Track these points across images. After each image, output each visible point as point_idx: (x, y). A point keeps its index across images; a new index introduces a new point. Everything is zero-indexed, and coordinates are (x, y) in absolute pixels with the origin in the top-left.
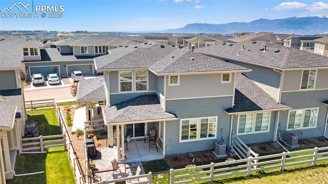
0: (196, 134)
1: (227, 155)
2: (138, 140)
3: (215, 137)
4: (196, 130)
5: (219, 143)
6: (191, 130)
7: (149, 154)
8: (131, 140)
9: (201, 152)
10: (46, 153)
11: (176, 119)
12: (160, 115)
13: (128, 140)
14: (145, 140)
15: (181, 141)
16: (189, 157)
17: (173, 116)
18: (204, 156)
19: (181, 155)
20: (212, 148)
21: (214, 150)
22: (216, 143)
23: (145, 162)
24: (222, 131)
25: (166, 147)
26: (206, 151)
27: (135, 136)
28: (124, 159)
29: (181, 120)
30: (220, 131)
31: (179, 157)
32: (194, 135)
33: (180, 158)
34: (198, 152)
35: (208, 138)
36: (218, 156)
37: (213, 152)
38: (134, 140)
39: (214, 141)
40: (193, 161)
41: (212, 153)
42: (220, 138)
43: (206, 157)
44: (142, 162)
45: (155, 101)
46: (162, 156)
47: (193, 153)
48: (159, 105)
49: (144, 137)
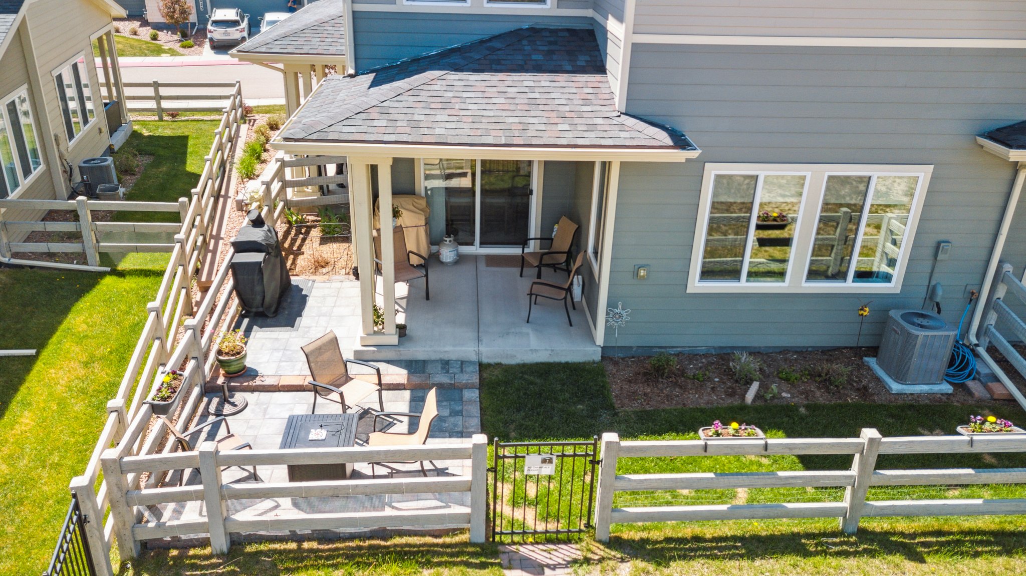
0: (784, 261)
1: (947, 388)
2: (492, 261)
3: (894, 287)
4: (786, 242)
5: (915, 317)
6: (762, 242)
7: (527, 329)
8: (461, 259)
9: (802, 352)
10: (102, 275)
11: (680, 156)
12: (591, 128)
13: (447, 253)
14: (522, 262)
15: (696, 285)
16: (729, 373)
17: (666, 139)
18: (814, 375)
19: (693, 356)
20: (864, 342)
21: (874, 351)
22: (895, 314)
23: (499, 365)
24: (940, 256)
25: (611, 305)
26: (829, 353)
27: (482, 243)
28: (395, 340)
29: (712, 171)
30: (929, 252)
31: (675, 365)
32: (775, 267)
33: (682, 373)
34: (785, 351)
35: (850, 286)
36: (895, 387)
37: (872, 362)
38: (475, 258)
39: (884, 304)
40: (750, 396)
41: (862, 366)
42: (922, 292)
43: (827, 382)
44: (483, 367)
45: (582, 60)
46: (590, 349)
47: (754, 352)
48: (598, 77)
49: (516, 251)
